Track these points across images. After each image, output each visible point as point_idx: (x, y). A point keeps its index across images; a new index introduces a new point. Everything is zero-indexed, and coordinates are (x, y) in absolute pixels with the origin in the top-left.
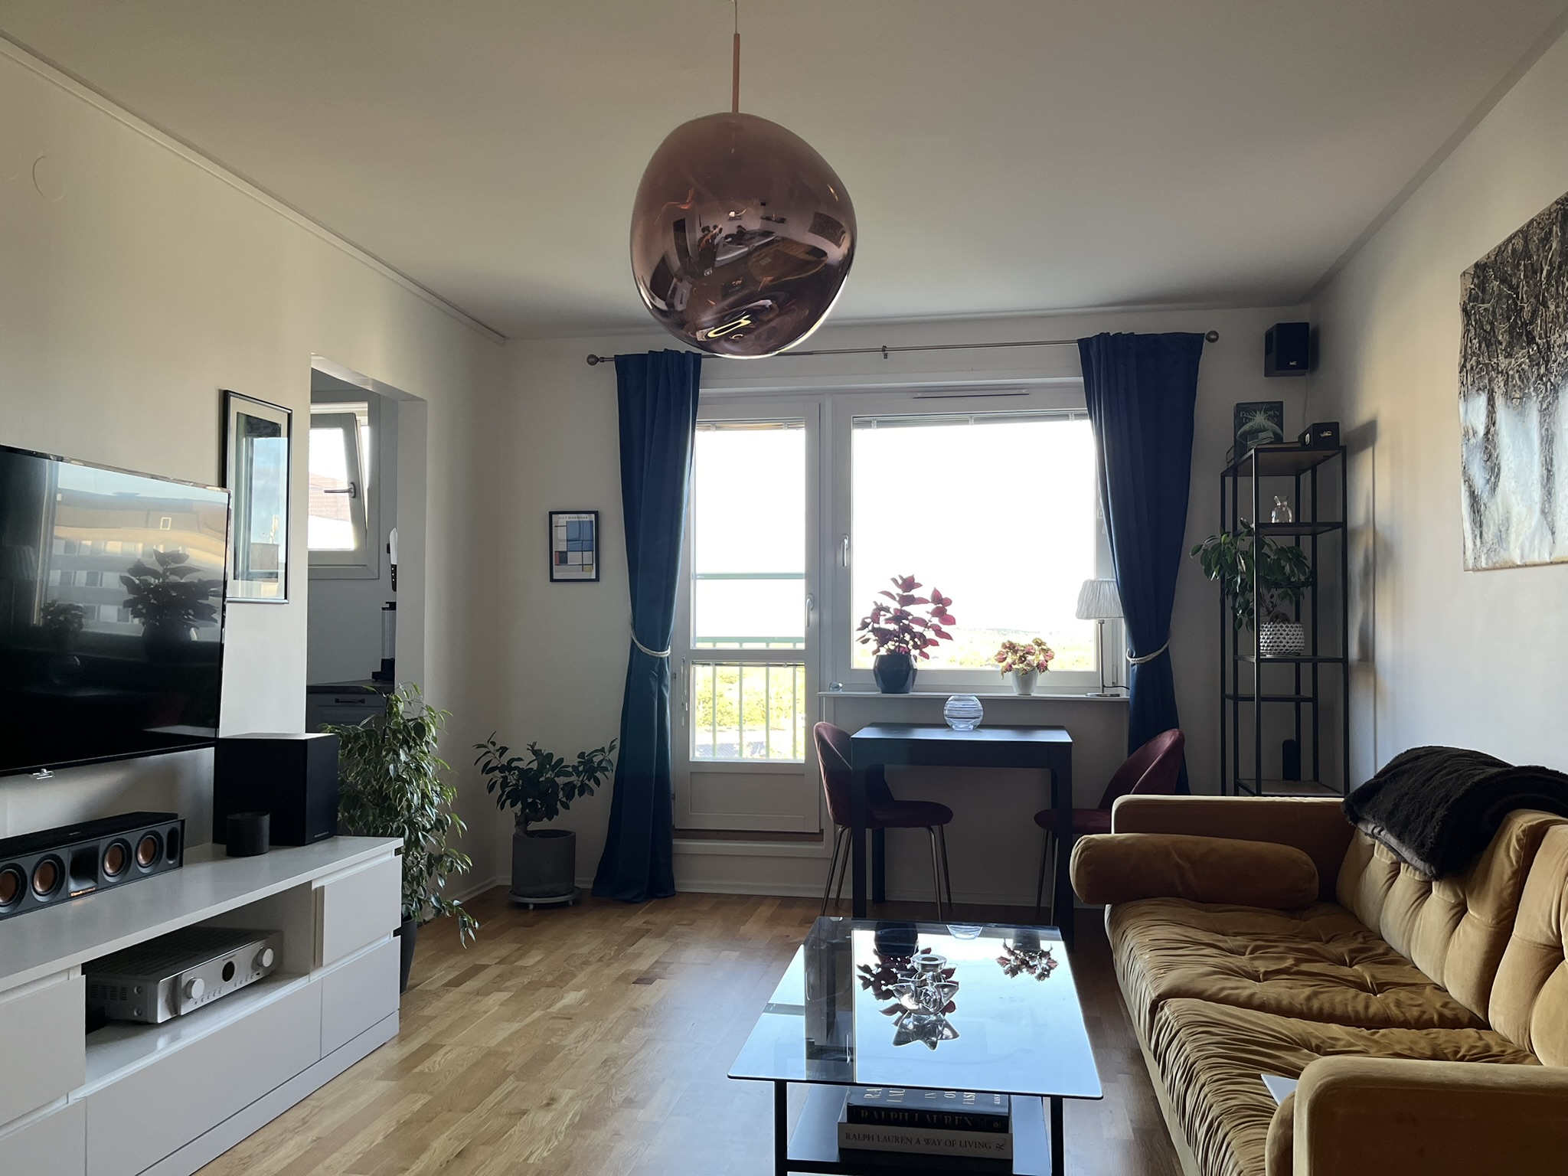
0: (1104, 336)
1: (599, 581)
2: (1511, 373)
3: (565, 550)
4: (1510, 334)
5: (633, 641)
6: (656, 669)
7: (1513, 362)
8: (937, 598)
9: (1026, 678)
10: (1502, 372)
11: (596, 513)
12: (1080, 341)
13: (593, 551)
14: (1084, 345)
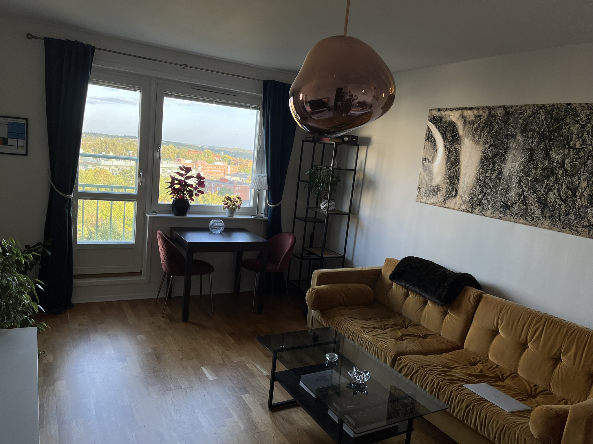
0: (272, 81)
1: (27, 155)
2: (452, 150)
3: (7, 137)
4: (453, 138)
5: (51, 186)
6: (68, 204)
7: (453, 147)
8: (199, 177)
9: (232, 211)
10: (448, 148)
11: (27, 119)
12: (264, 81)
13: (24, 139)
14: (265, 82)
